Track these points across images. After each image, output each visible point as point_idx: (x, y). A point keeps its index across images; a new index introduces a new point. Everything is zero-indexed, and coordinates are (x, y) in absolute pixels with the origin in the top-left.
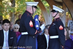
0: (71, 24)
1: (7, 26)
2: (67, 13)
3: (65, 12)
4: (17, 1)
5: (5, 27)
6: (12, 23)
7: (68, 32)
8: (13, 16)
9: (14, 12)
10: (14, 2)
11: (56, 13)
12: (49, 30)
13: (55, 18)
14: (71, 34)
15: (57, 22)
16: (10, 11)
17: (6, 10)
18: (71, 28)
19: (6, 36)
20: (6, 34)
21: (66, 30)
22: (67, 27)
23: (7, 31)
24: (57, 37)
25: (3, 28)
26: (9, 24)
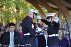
0: (66, 26)
1: (12, 28)
2: (63, 17)
4: (21, 8)
5: (11, 29)
7: (63, 33)
8: (18, 20)
9: (19, 17)
10: (19, 9)
14: (66, 34)
16: (16, 16)
17: (13, 16)
18: (66, 29)
19: (12, 36)
20: (12, 35)
21: (62, 31)
22: (63, 29)
23: (12, 32)
25: (9, 30)
26: (14, 27)
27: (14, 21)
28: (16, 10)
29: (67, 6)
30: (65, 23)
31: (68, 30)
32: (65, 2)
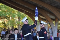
0: (50, 30)
2: (48, 24)
3: (47, 24)
6: (19, 30)
7: (49, 35)
8: (19, 26)
9: (20, 24)
10: (20, 19)
11: (42, 25)
12: (39, 34)
13: (42, 27)
15: (43, 29)
16: (18, 24)
17: (16, 23)
18: (50, 32)
20: (16, 36)
24: (43, 37)
26: (17, 30)
27: (17, 27)
28: (18, 20)
29: (51, 18)
30: (50, 28)
31: (52, 33)
32: (50, 15)
